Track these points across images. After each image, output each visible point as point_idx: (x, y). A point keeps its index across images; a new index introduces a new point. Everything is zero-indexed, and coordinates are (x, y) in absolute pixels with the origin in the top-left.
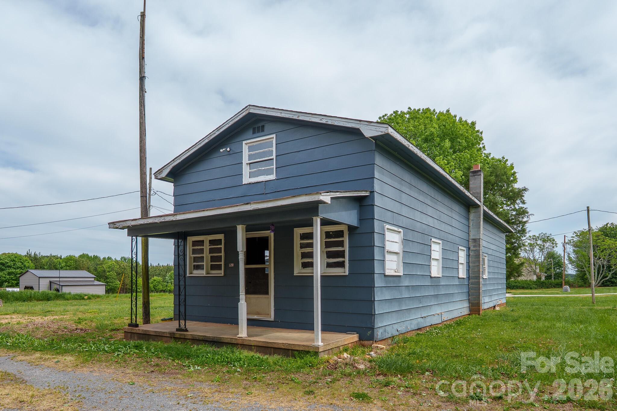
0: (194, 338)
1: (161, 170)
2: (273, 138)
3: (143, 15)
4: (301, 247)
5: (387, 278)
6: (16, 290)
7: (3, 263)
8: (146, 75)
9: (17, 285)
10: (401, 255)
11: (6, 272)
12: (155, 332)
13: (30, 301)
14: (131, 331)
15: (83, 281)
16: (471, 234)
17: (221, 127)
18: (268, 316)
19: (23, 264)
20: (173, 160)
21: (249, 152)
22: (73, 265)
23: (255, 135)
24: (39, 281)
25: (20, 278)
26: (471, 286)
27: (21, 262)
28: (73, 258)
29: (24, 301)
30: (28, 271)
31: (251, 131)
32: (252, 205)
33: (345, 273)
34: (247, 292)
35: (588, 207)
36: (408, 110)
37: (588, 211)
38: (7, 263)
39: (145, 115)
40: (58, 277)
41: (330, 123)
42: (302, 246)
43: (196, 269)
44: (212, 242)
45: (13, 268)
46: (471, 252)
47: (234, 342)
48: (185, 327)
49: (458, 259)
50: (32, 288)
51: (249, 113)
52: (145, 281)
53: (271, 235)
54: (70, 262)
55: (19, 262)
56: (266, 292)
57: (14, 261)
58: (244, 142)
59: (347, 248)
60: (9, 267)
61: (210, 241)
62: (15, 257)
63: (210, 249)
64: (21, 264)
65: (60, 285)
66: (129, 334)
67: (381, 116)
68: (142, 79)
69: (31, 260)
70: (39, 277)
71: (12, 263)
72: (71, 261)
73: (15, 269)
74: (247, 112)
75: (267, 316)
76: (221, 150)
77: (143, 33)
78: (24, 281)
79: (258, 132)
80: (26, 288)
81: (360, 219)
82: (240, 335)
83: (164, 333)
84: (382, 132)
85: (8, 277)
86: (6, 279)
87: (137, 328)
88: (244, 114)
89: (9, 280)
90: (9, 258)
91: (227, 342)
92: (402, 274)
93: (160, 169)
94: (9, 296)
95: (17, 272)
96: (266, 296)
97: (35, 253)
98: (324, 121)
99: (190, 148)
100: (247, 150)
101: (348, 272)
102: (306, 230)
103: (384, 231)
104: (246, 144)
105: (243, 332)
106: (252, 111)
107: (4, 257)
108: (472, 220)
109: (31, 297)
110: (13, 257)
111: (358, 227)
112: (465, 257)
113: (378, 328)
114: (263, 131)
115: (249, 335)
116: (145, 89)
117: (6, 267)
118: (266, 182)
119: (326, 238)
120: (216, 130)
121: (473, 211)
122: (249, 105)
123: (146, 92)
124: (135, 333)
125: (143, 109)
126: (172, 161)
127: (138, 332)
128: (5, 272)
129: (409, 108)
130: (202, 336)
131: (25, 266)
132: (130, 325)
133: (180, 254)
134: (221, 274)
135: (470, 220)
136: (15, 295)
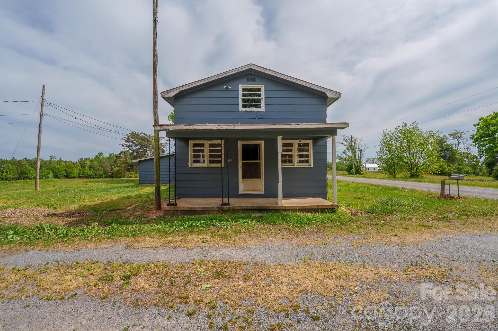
0: (243, 209)
2: (262, 86)
4: (282, 151)
12: (202, 208)
14: (174, 209)
17: (228, 72)
18: (261, 191)
20: (182, 86)
21: (244, 92)
23: (248, 82)
33: (310, 165)
34: (244, 177)
41: (308, 86)
42: (284, 151)
43: (195, 163)
44: (211, 145)
47: (278, 208)
48: (229, 202)
51: (251, 69)
53: (262, 143)
56: (258, 177)
59: (311, 153)
61: (210, 144)
63: (210, 149)
74: (250, 68)
75: (259, 191)
76: (225, 87)
79: (251, 81)
83: (212, 208)
84: (337, 96)
88: (247, 68)
91: (272, 208)
93: (167, 91)
98: (304, 84)
99: (199, 81)
100: (243, 90)
101: (312, 165)
102: (287, 142)
104: (241, 86)
106: (253, 68)
111: (318, 142)
114: (254, 81)
118: (257, 112)
119: (298, 147)
120: (223, 74)
122: (252, 64)
130: (250, 207)
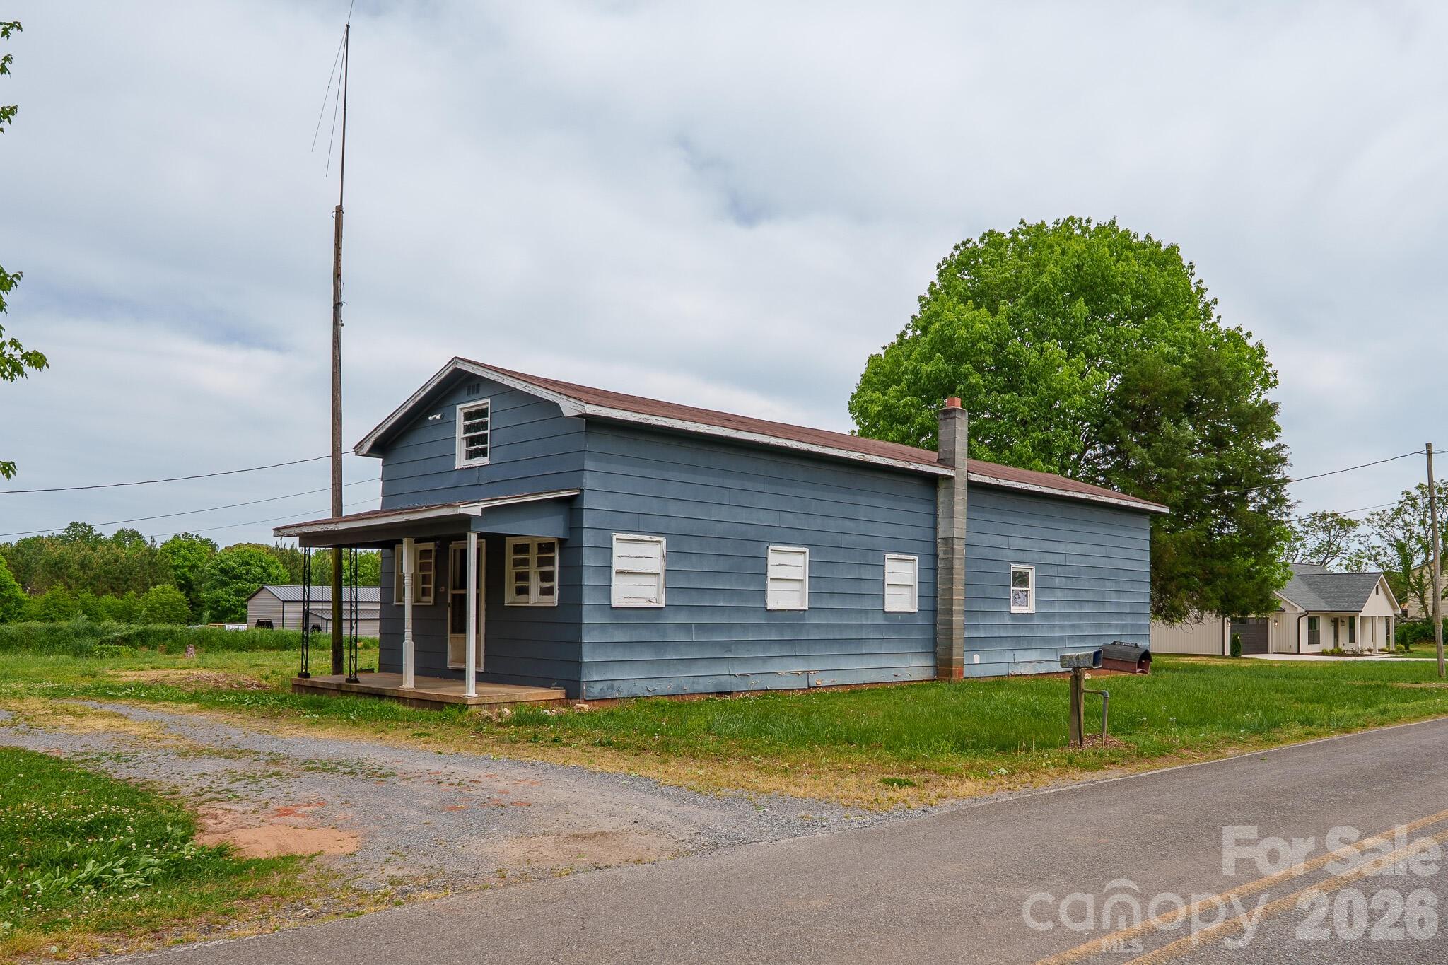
1: (362, 444)
2: (487, 403)
3: (339, 210)
4: (515, 565)
5: (614, 611)
6: (243, 627)
7: (225, 569)
8: (343, 299)
9: (243, 619)
10: (663, 575)
11: (232, 589)
12: (323, 683)
13: (253, 650)
14: (298, 683)
15: (372, 610)
16: (941, 528)
19: (265, 570)
20: (375, 429)
21: (464, 421)
22: (371, 573)
23: (469, 398)
24: (283, 609)
25: (249, 604)
26: (940, 627)
27: (262, 567)
28: (371, 557)
29: (241, 650)
30: (263, 588)
31: (466, 392)
32: (404, 516)
33: (554, 602)
34: (453, 630)
35: (1428, 446)
36: (1020, 226)
37: (1429, 454)
38: (234, 568)
39: (340, 360)
40: (318, 601)
42: (517, 563)
44: (422, 554)
45: (245, 580)
46: (941, 564)
47: (397, 694)
48: (356, 677)
49: (884, 578)
50: (269, 624)
51: (456, 369)
52: (336, 611)
53: (483, 545)
54: (366, 567)
55: (257, 566)
57: (248, 564)
58: (458, 407)
59: (557, 568)
60: (237, 577)
61: (421, 552)
62: (251, 556)
63: (420, 563)
64: (262, 570)
65: (322, 618)
66: (297, 688)
67: (960, 242)
68: (337, 306)
69: (284, 562)
70: (284, 602)
71: (243, 569)
72: (367, 564)
73: (249, 582)
74: (453, 367)
76: (430, 418)
77: (338, 236)
78: (258, 608)
79: (472, 393)
80: (260, 624)
81: (570, 528)
82: (404, 686)
83: (331, 684)
85: (234, 599)
86: (231, 605)
87: (309, 679)
88: (450, 369)
89: (236, 607)
90: (238, 557)
92: (664, 606)
93: (361, 441)
94: (214, 639)
95: (253, 589)
96: (461, 635)
97: (293, 545)
98: (527, 390)
100: (463, 418)
101: (557, 602)
102: (520, 540)
103: (611, 543)
104: (461, 409)
105: (409, 682)
106: (458, 366)
107: (228, 557)
108: (942, 503)
109: (253, 642)
110: (246, 555)
111: (566, 540)
112: (915, 572)
113: (593, 683)
114: (478, 392)
115: (416, 687)
116: (342, 321)
117: (231, 578)
118: (479, 469)
120: (422, 390)
121: (944, 486)
122: (456, 357)
123: (343, 325)
124: (302, 686)
125: (337, 352)
126: (373, 431)
127: (305, 684)
128: (228, 589)
129: (1022, 222)
131: (269, 575)
132: (300, 675)
133: (353, 574)
134: (430, 602)
135: (939, 503)
136: (225, 638)
